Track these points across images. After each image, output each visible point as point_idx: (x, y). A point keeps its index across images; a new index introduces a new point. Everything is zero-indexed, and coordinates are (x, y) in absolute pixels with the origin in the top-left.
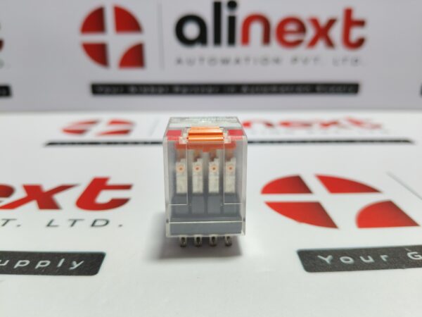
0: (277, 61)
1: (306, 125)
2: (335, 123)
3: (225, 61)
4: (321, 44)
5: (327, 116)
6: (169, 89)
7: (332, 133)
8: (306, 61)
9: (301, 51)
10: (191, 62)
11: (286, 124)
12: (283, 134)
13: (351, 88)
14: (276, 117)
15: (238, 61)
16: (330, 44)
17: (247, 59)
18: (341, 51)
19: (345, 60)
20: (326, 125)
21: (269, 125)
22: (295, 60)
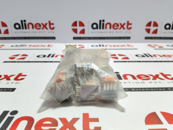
0: (112, 32)
1: (118, 46)
2: (124, 46)
3: (102, 32)
4: (122, 29)
5: (123, 44)
6: (89, 38)
7: (123, 47)
8: (119, 32)
9: (118, 30)
10: (94, 33)
11: (114, 46)
12: (113, 48)
13: (129, 38)
14: (112, 44)
15: (104, 32)
16: (124, 29)
17: (106, 32)
18: (126, 30)
19: (127, 32)
20: (122, 46)
21: (111, 46)
22: (116, 32)
